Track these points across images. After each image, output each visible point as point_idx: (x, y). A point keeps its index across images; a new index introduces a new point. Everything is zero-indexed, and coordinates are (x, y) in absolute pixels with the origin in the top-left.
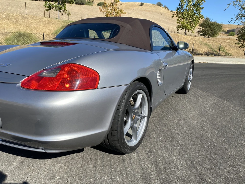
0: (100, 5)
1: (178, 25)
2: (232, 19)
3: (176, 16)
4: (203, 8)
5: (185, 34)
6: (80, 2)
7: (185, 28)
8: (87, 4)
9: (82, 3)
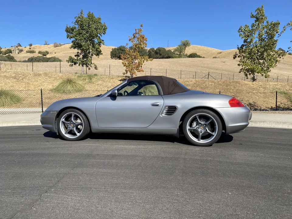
0: (191, 56)
1: (242, 68)
2: (289, 48)
3: (239, 57)
4: (276, 41)
5: (254, 79)
6: (166, 55)
7: (252, 71)
8: (176, 57)
9: (169, 57)
